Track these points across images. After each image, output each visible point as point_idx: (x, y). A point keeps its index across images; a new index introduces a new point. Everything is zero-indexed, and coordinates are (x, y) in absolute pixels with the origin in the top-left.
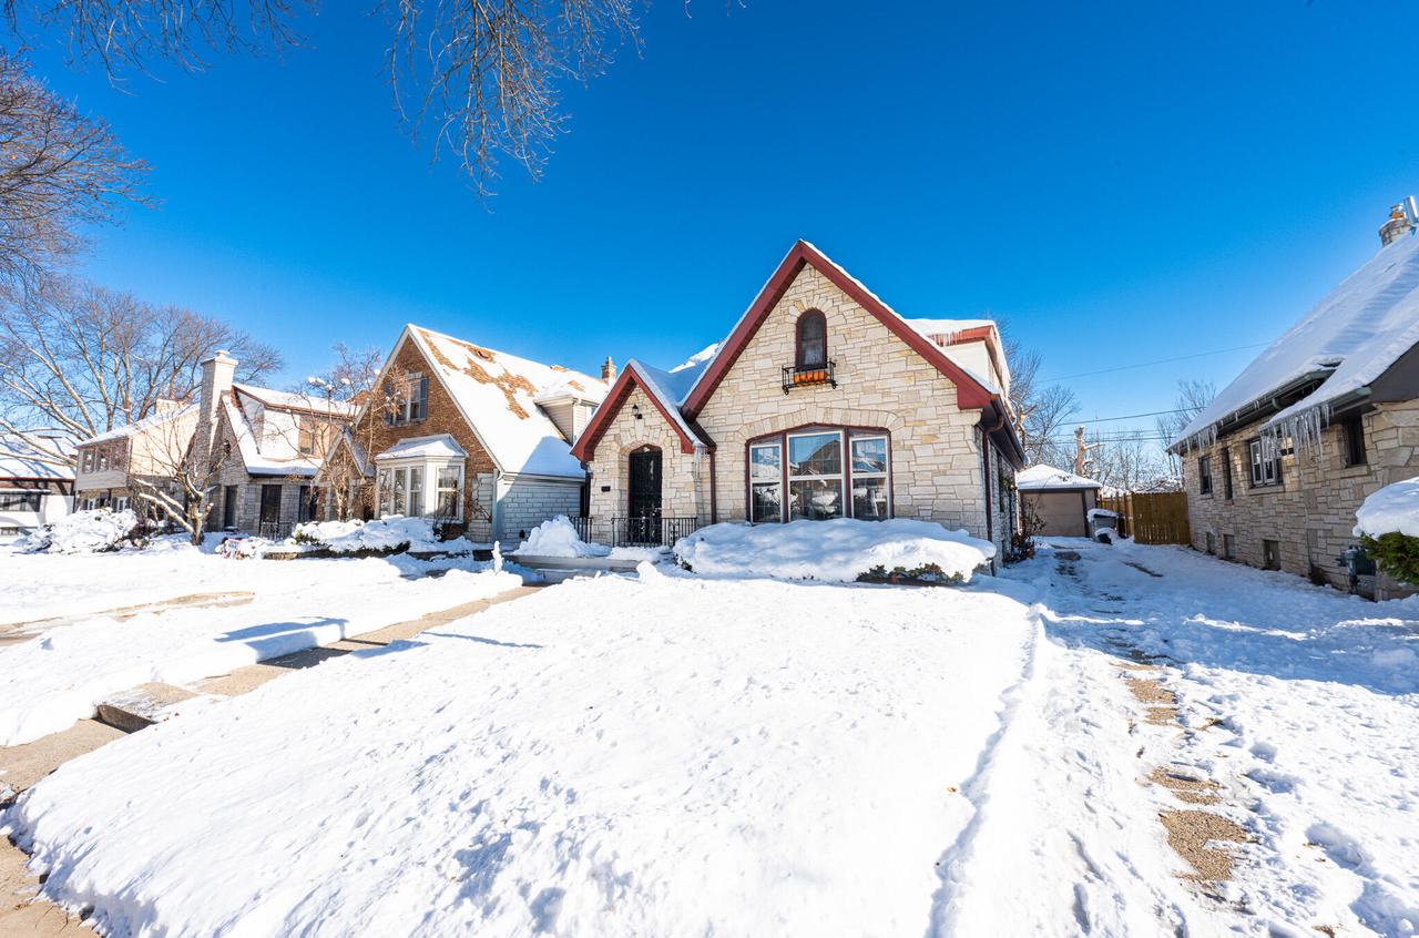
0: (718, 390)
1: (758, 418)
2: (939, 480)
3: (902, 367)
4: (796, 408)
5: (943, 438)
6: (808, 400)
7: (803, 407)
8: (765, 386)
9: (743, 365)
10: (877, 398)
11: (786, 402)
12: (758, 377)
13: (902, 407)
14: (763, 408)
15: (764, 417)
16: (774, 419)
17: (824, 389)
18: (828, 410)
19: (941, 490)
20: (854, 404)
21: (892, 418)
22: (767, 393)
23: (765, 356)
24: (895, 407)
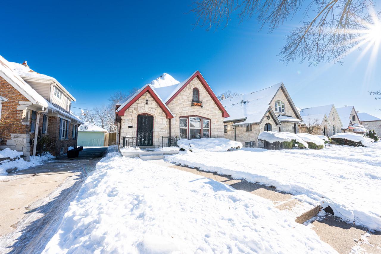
0: (172, 101)
1: (183, 111)
2: (218, 130)
3: (213, 107)
4: (193, 111)
5: (219, 122)
6: (196, 109)
7: (194, 111)
8: (185, 104)
9: (180, 96)
10: (209, 112)
11: (190, 109)
12: (183, 100)
13: (213, 115)
14: (184, 109)
15: (185, 111)
16: (187, 112)
17: (199, 108)
18: (200, 113)
19: (219, 132)
20: (205, 112)
21: (212, 117)
22: (186, 105)
23: (185, 95)
24: (212, 114)
